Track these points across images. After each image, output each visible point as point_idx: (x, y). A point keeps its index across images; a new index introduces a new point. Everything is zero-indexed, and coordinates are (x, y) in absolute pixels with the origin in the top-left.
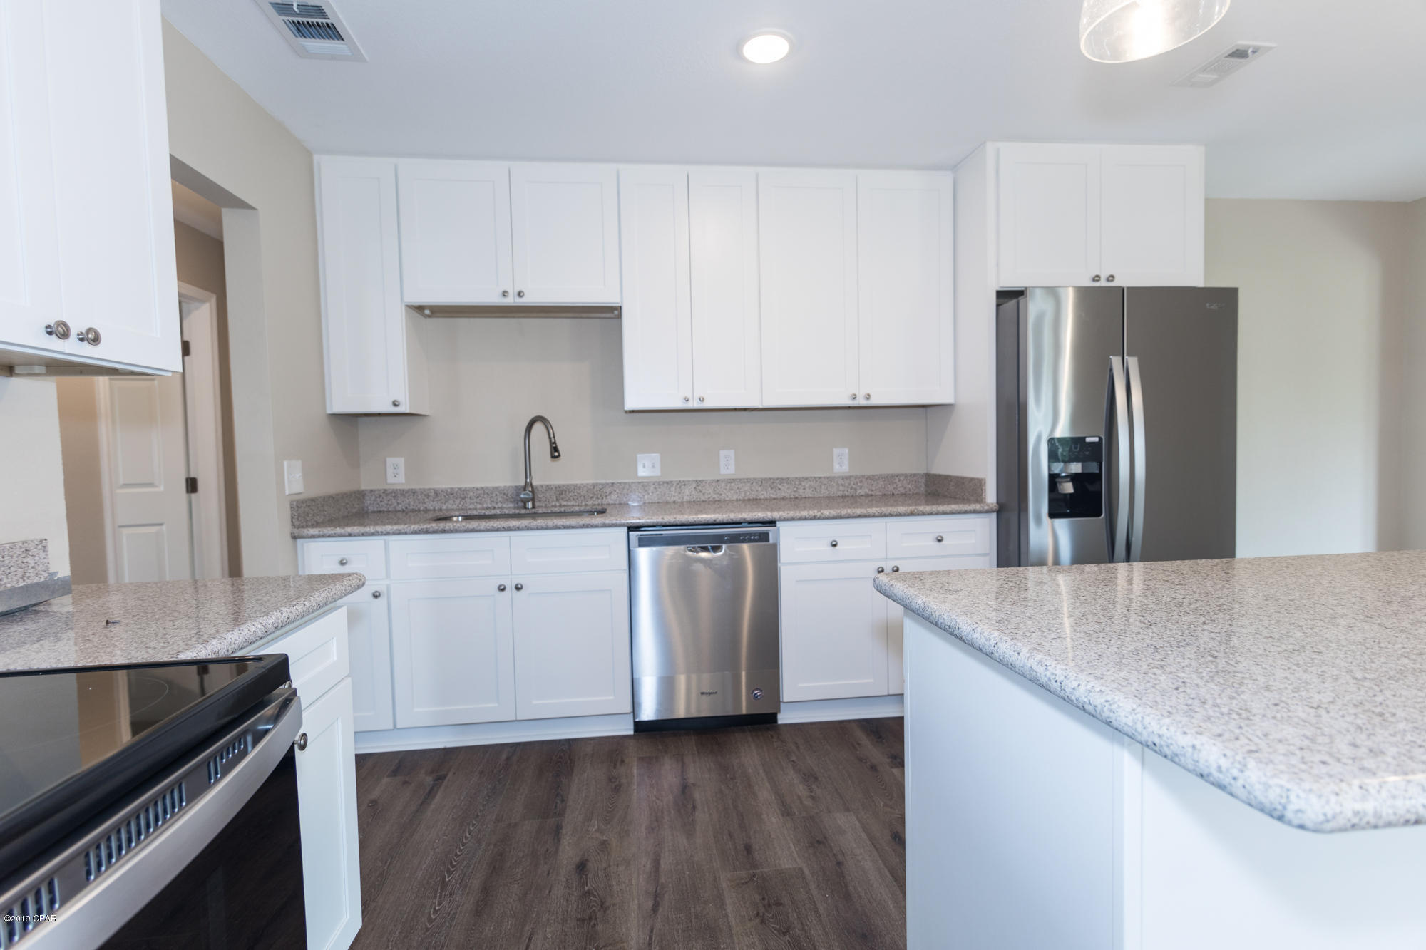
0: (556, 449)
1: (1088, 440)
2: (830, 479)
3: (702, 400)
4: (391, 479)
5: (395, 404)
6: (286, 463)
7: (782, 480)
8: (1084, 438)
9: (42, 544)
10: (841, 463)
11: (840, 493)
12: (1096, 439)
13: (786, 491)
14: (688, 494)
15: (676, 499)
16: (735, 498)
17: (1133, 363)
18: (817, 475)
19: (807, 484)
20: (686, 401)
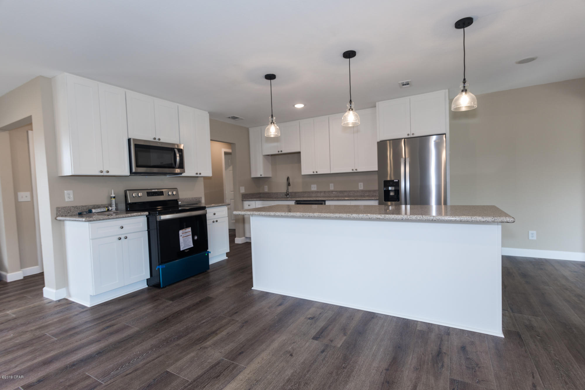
0: (289, 184)
1: (395, 181)
2: (358, 191)
3: (317, 172)
4: (265, 190)
5: (261, 175)
6: (241, 187)
7: (345, 191)
8: (394, 180)
9: (201, 197)
10: (361, 187)
11: (360, 195)
12: (397, 181)
13: (346, 194)
14: (322, 194)
15: (320, 196)
16: (333, 195)
17: (408, 159)
18: (354, 190)
19: (351, 192)
20: (313, 172)
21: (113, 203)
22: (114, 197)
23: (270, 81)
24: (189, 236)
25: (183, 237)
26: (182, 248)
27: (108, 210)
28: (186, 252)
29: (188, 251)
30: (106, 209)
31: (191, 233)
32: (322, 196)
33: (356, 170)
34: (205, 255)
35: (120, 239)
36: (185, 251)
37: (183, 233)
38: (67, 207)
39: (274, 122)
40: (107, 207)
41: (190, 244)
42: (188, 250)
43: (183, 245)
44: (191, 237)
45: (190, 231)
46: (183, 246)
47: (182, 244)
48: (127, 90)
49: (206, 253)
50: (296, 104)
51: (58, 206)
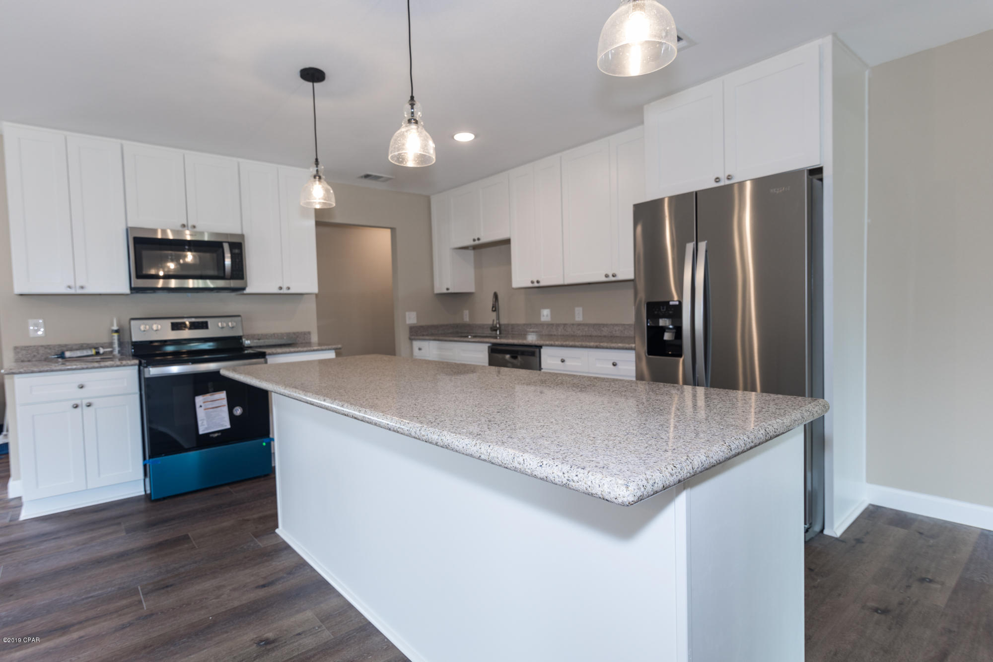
0: (494, 307)
1: (671, 304)
4: (465, 320)
5: (448, 289)
6: (407, 313)
7: (604, 325)
8: (669, 302)
9: (309, 333)
12: (675, 304)
14: (560, 330)
15: (555, 333)
16: (581, 334)
17: (702, 246)
19: (616, 328)
20: (532, 282)
21: (114, 341)
22: (117, 331)
23: (311, 84)
24: (219, 408)
25: (205, 409)
26: (202, 430)
27: (98, 353)
28: (212, 437)
29: (218, 436)
30: (93, 352)
31: (225, 402)
32: (559, 334)
33: (614, 276)
34: (262, 445)
35: (76, 406)
36: (211, 435)
37: (204, 402)
38: (31, 346)
39: (321, 175)
40: (96, 348)
41: (222, 423)
42: (216, 435)
43: (205, 423)
44: (226, 409)
45: (224, 399)
46: (206, 426)
47: (202, 423)
48: (124, 142)
49: (263, 442)
50: (455, 134)
51: (18, 344)
